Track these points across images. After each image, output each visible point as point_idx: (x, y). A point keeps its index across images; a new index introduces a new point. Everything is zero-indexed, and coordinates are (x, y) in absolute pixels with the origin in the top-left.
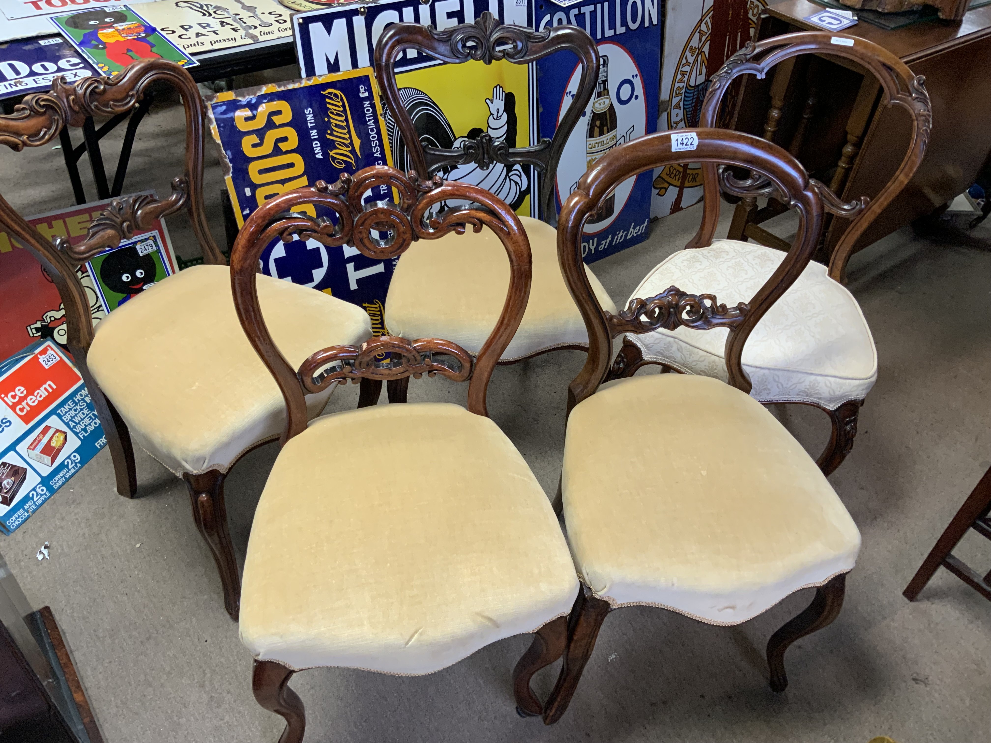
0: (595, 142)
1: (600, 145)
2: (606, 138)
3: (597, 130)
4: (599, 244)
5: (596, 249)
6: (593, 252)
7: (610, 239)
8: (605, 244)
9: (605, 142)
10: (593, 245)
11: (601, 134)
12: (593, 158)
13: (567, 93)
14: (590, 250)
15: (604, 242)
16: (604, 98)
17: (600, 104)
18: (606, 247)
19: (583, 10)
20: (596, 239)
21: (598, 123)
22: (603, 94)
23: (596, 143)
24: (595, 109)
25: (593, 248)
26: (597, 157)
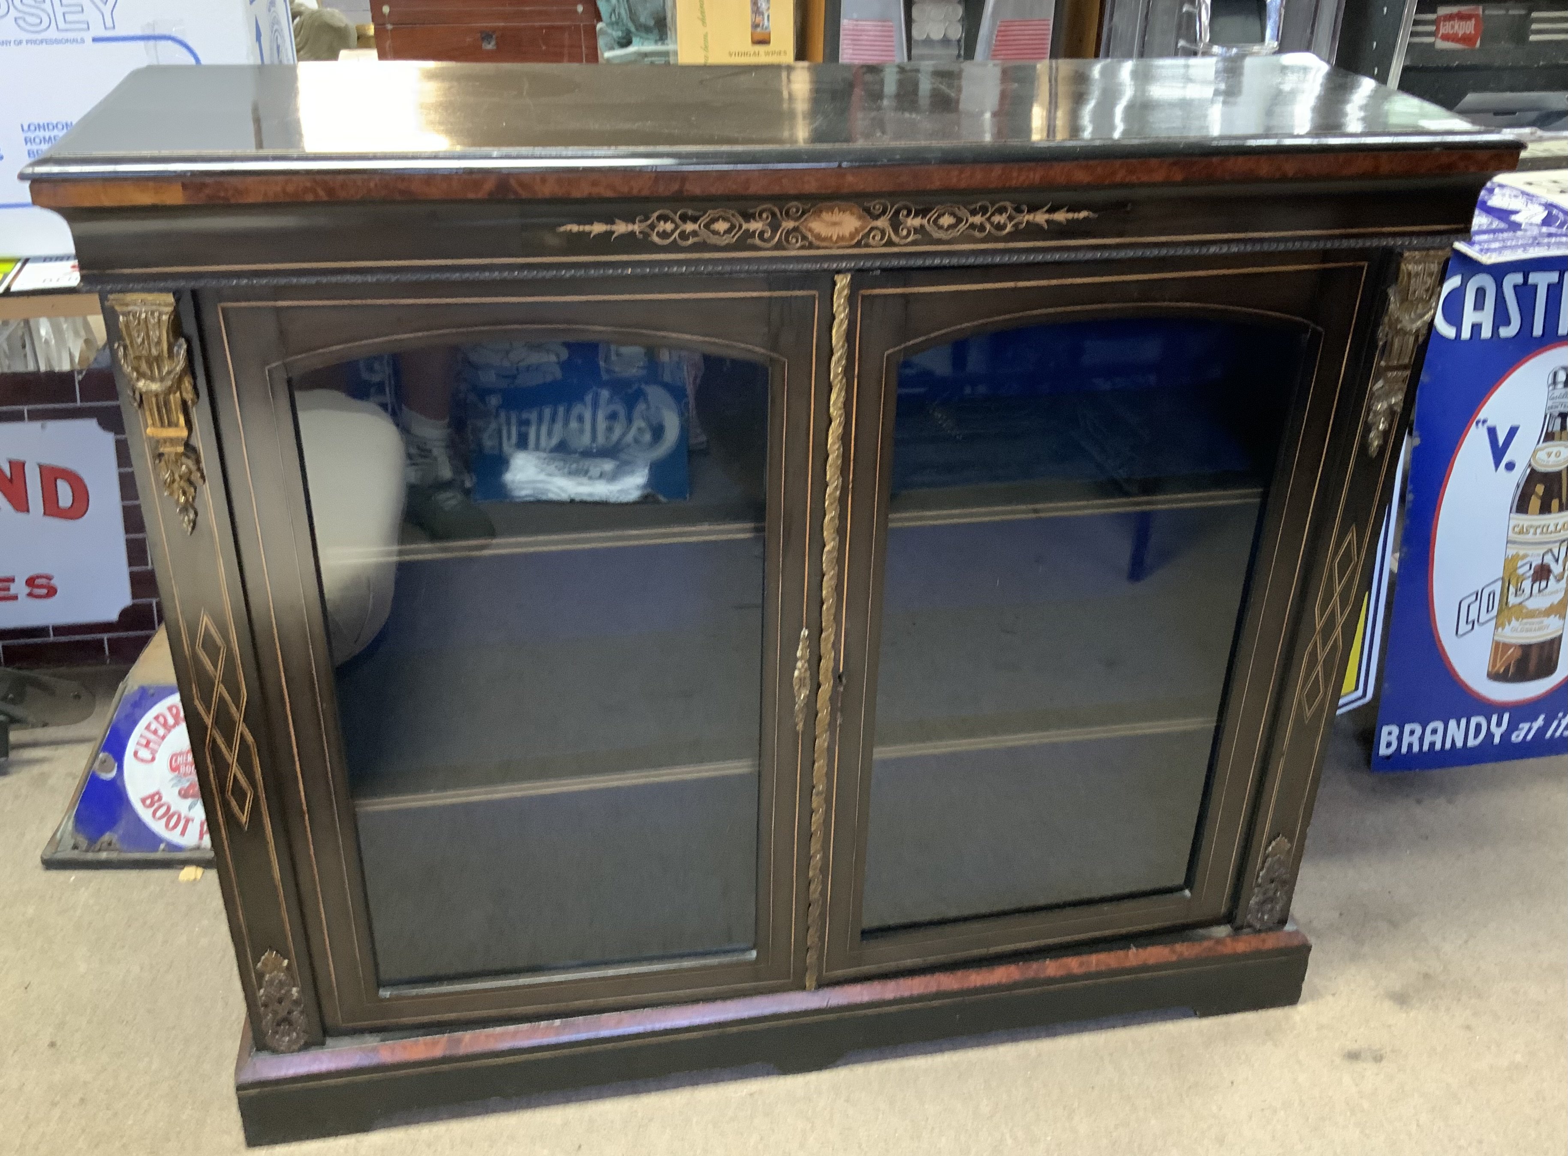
0: (1529, 523)
1: (1539, 531)
2: (1556, 522)
3: (1535, 503)
4: (1513, 727)
5: (1506, 736)
6: (1497, 740)
7: (1540, 722)
8: (1524, 732)
9: (1552, 528)
10: (1499, 724)
11: (1545, 509)
12: (1521, 553)
13: (1477, 423)
14: (1490, 735)
15: (1525, 726)
16: (1560, 445)
17: (1549, 455)
18: (1529, 737)
19: (1533, 278)
20: (1506, 717)
21: (1540, 489)
22: (1557, 436)
23: (1531, 526)
24: (1536, 462)
25: (1498, 733)
26: (1530, 552)
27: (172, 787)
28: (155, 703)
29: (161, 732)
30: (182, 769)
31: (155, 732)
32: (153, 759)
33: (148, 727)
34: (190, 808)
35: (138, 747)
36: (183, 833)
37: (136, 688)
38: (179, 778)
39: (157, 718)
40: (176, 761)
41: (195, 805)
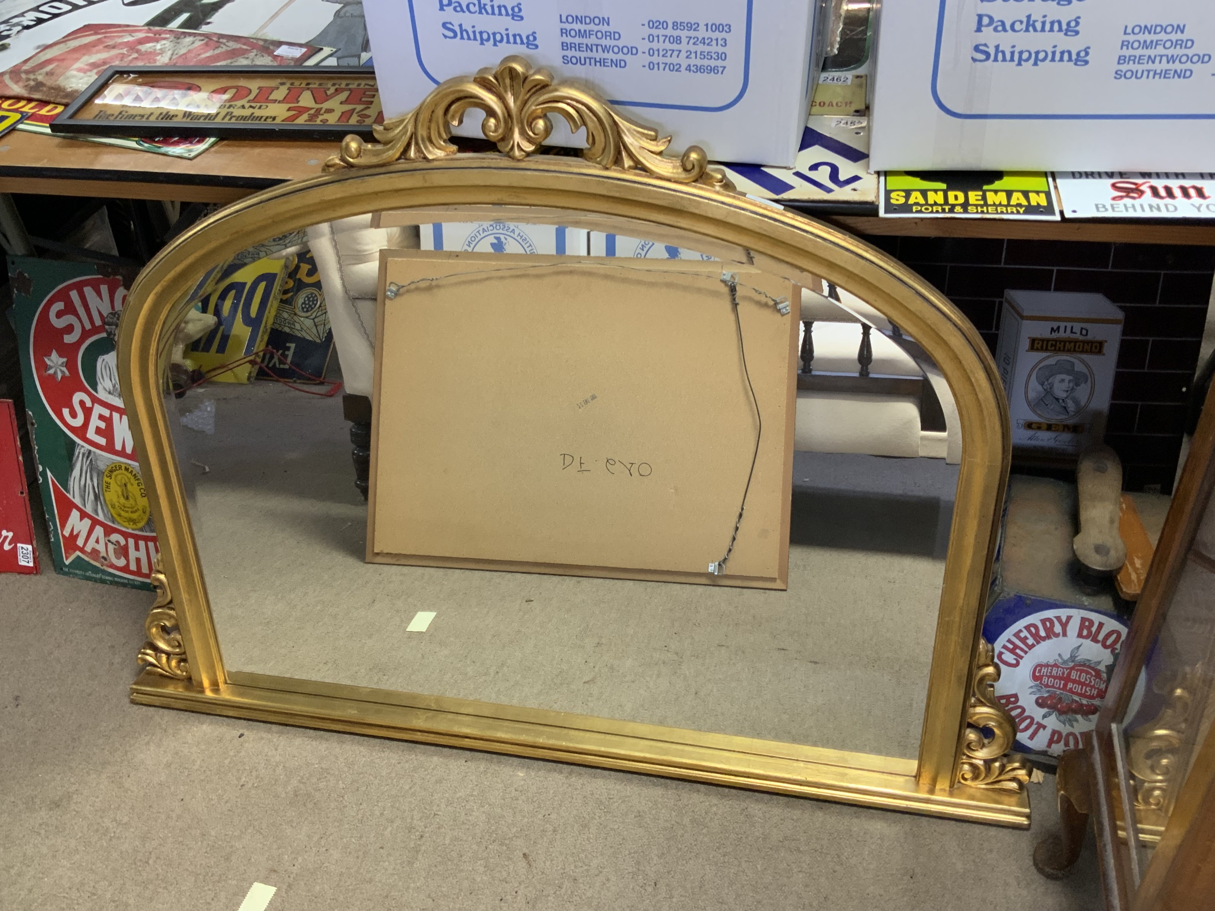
27: (1030, 694)
28: (1030, 614)
29: (1030, 641)
30: (1045, 680)
31: (1024, 640)
32: (1017, 664)
33: (1017, 635)
34: (1044, 717)
35: (1003, 650)
36: (1031, 737)
37: (1012, 595)
38: (1039, 688)
39: (1027, 628)
40: (1040, 671)
41: (1050, 715)
